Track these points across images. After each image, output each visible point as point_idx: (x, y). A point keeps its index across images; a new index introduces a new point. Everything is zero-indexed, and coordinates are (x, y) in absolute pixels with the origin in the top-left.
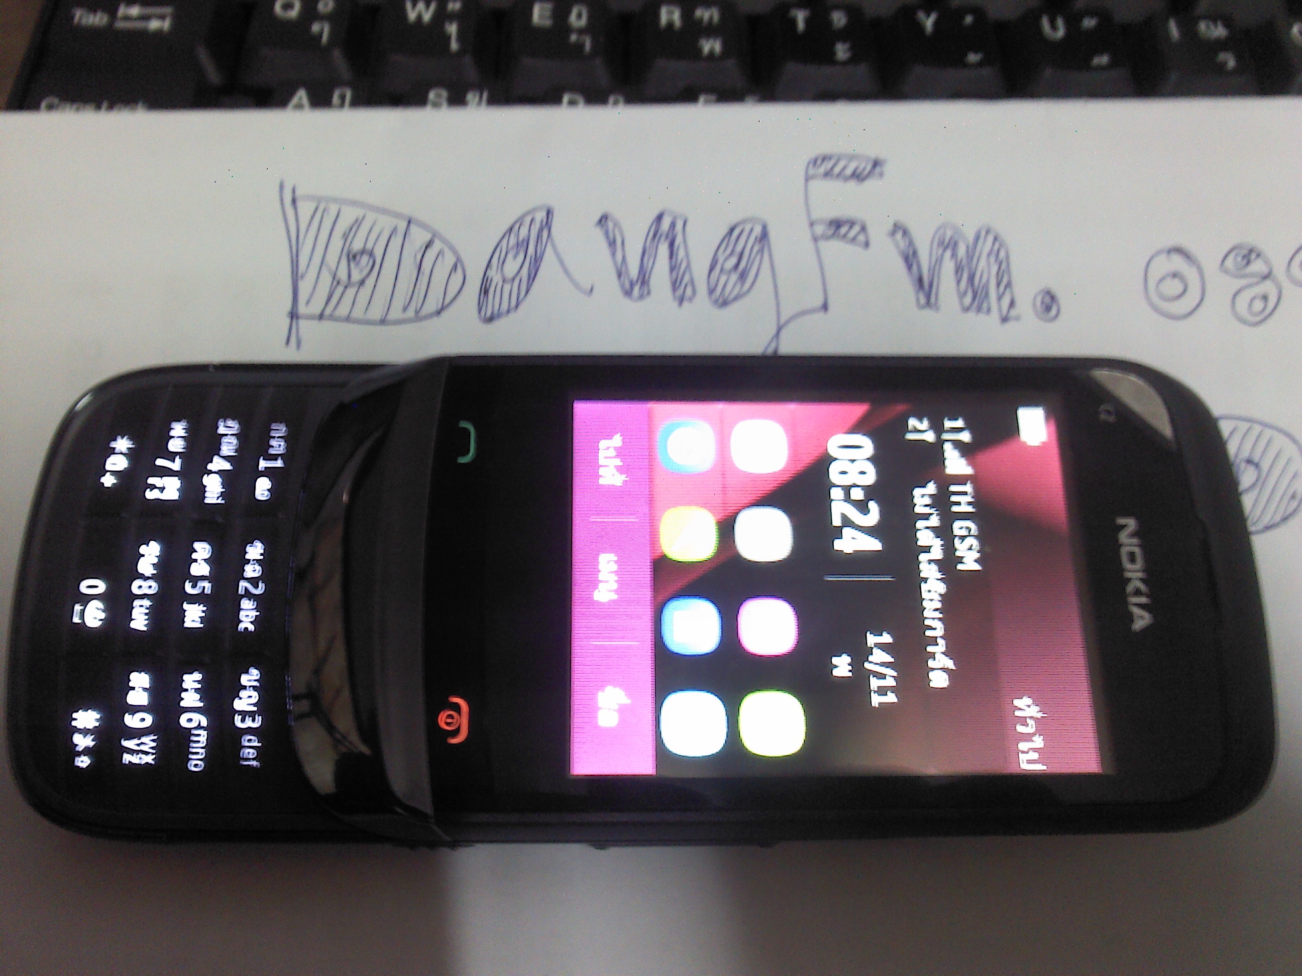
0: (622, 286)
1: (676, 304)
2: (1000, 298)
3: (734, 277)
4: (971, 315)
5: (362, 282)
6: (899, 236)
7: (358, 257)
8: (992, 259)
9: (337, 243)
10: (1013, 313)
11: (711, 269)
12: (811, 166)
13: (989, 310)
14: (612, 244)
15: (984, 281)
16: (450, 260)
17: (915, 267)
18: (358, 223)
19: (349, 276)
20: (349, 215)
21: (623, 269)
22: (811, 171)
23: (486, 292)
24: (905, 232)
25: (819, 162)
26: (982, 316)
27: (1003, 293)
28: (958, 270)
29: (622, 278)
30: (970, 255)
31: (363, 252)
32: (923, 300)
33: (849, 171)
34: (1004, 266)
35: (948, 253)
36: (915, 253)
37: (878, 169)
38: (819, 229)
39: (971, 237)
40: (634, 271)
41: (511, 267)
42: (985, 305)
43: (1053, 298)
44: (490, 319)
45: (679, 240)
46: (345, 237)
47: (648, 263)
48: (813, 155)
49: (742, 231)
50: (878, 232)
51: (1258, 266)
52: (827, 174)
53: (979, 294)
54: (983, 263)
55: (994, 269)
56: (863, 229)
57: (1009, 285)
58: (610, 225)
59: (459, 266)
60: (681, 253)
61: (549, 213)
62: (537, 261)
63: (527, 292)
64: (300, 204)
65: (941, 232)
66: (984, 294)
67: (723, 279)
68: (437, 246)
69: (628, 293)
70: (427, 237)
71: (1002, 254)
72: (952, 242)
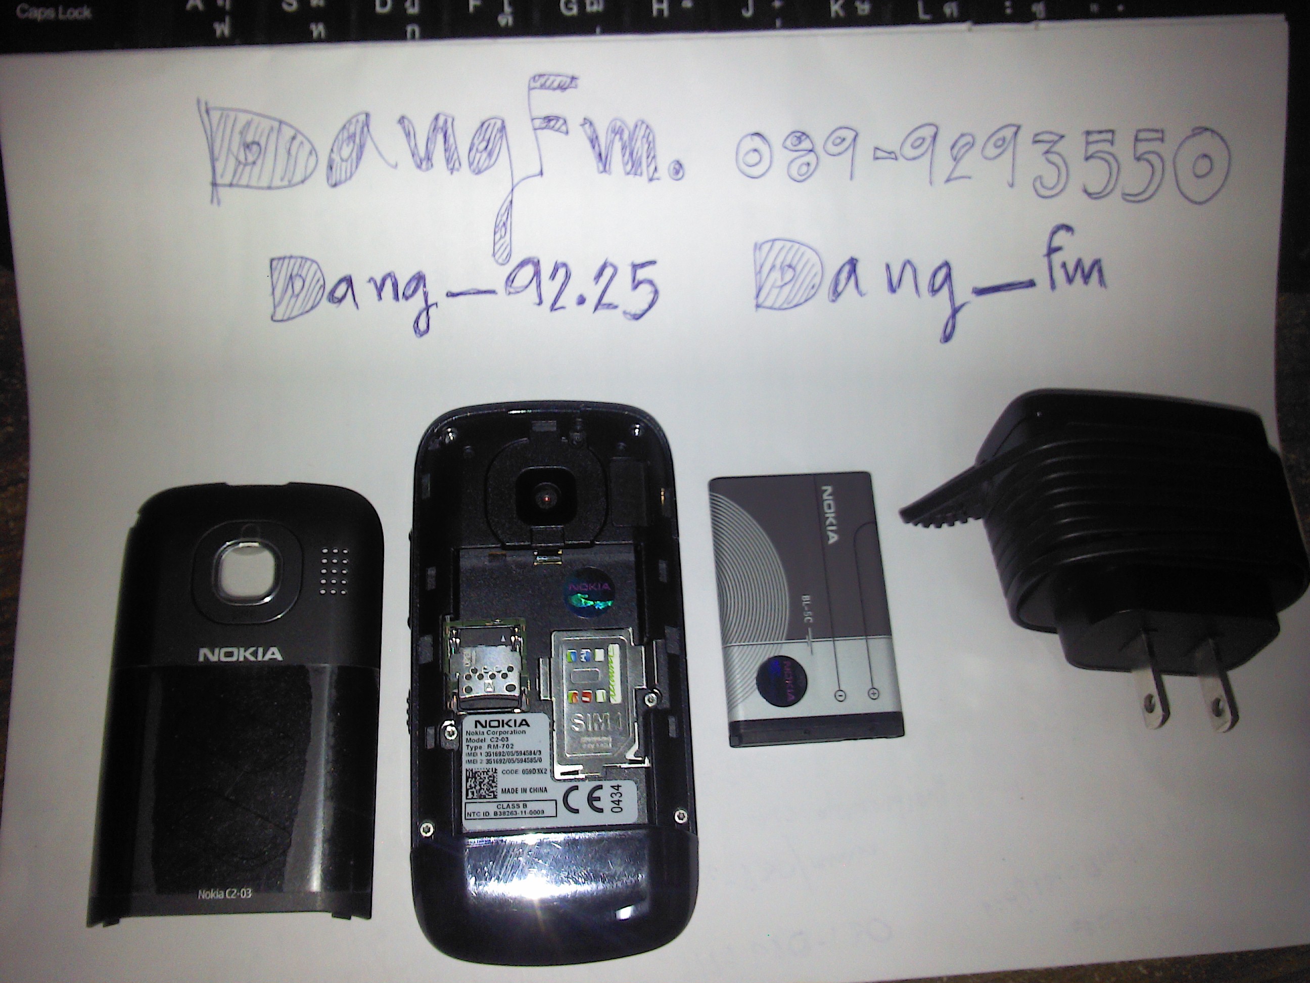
0: (415, 162)
1: (449, 172)
2: (648, 166)
3: (485, 155)
4: (631, 176)
5: (254, 163)
6: (587, 126)
7: (250, 146)
8: (645, 140)
9: (237, 139)
10: (656, 175)
11: (470, 150)
12: (532, 81)
13: (641, 174)
14: (408, 135)
15: (639, 155)
16: (307, 147)
17: (597, 147)
18: (249, 124)
19: (246, 159)
20: (243, 118)
21: (416, 152)
22: (533, 85)
23: (331, 168)
24: (591, 124)
25: (537, 78)
26: (637, 177)
27: (650, 164)
28: (624, 148)
29: (415, 156)
30: (631, 138)
31: (254, 143)
32: (601, 168)
33: (556, 84)
34: (652, 145)
35: (618, 137)
36: (597, 137)
37: (573, 84)
38: (537, 123)
39: (632, 127)
40: (422, 152)
41: (346, 151)
42: (639, 172)
43: (681, 165)
44: (335, 185)
45: (450, 132)
46: (241, 133)
47: (431, 146)
48: (532, 74)
49: (489, 125)
50: (574, 123)
51: (806, 144)
52: (542, 86)
53: (636, 162)
54: (639, 143)
55: (646, 146)
56: (565, 122)
57: (654, 157)
58: (406, 122)
59: (313, 152)
60: (451, 140)
61: (367, 115)
62: (362, 147)
63: (357, 167)
64: (212, 113)
65: (613, 123)
66: (639, 163)
67: (478, 155)
68: (300, 138)
69: (419, 167)
70: (292, 133)
71: (651, 138)
72: (620, 130)
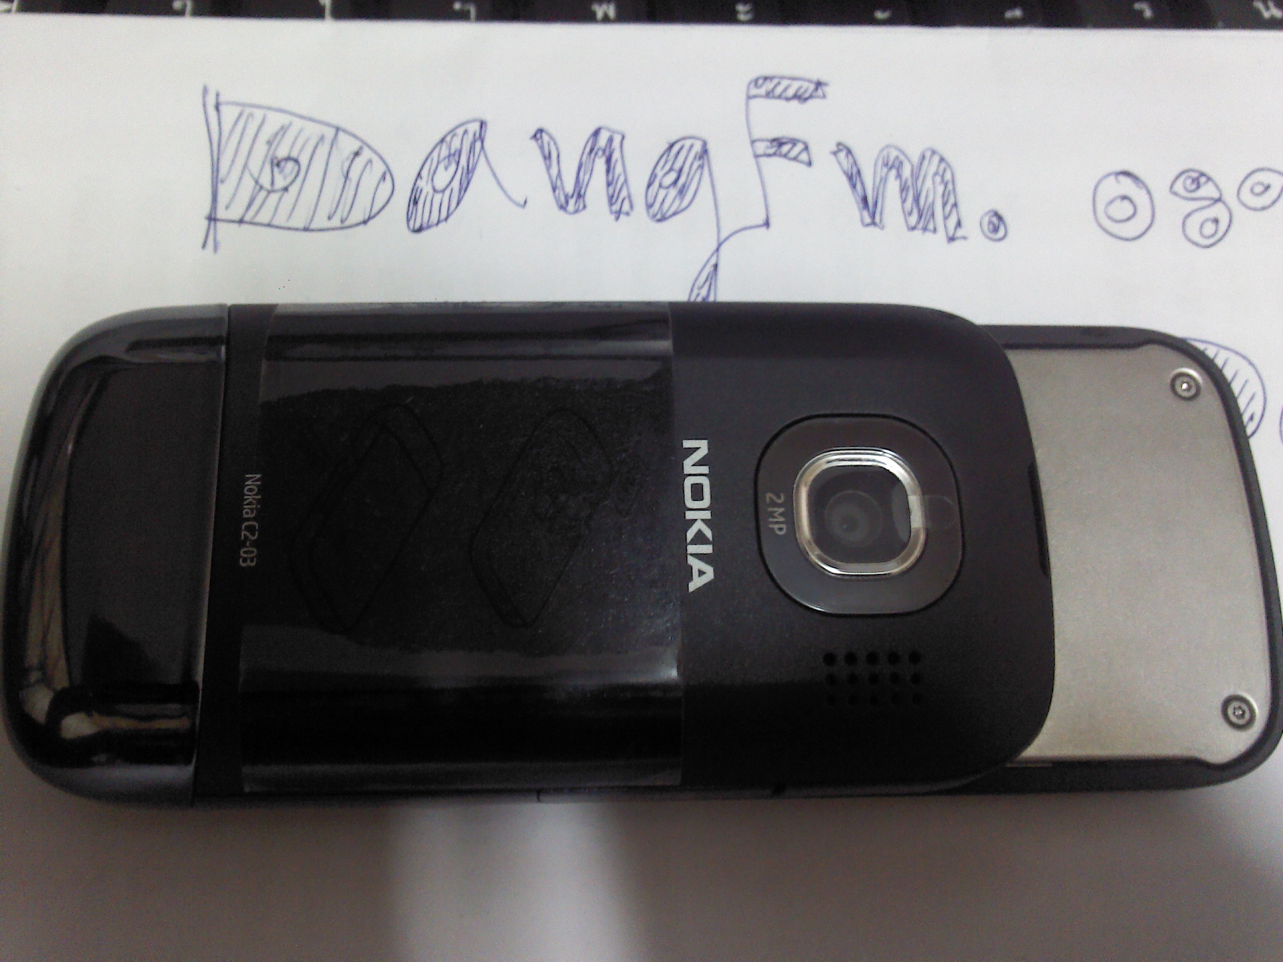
0: (557, 200)
1: (613, 217)
2: (946, 218)
3: (673, 192)
4: (918, 233)
5: (286, 189)
6: (842, 155)
7: (283, 164)
8: (938, 179)
9: (261, 149)
10: (960, 233)
11: (649, 185)
12: (752, 85)
13: (935, 230)
14: (547, 157)
15: (930, 199)
16: (378, 168)
17: (859, 187)
18: (284, 129)
19: (272, 183)
20: (275, 121)
21: (559, 183)
22: (754, 91)
23: (416, 203)
24: (849, 152)
25: (760, 82)
26: (928, 235)
27: (949, 214)
28: (904, 189)
29: (557, 192)
30: (915, 175)
31: (288, 159)
32: (868, 220)
33: (790, 92)
34: (950, 187)
35: (893, 173)
36: (859, 172)
37: (820, 92)
38: (761, 147)
39: (916, 159)
40: (569, 186)
41: (442, 178)
42: (931, 226)
43: (1000, 218)
44: (420, 230)
45: (616, 155)
46: (269, 143)
47: (583, 177)
48: (755, 75)
49: (682, 148)
50: (821, 151)
51: (1207, 190)
52: (769, 95)
53: (925, 212)
54: (929, 183)
55: (940, 189)
56: (806, 148)
57: (955, 205)
58: (546, 138)
59: (388, 177)
60: (619, 169)
61: (483, 124)
62: (469, 172)
63: (458, 204)
64: (223, 108)
65: (885, 153)
66: (930, 213)
67: (662, 193)
68: (366, 154)
69: (563, 207)
70: (355, 145)
71: (948, 176)
72: (897, 164)
